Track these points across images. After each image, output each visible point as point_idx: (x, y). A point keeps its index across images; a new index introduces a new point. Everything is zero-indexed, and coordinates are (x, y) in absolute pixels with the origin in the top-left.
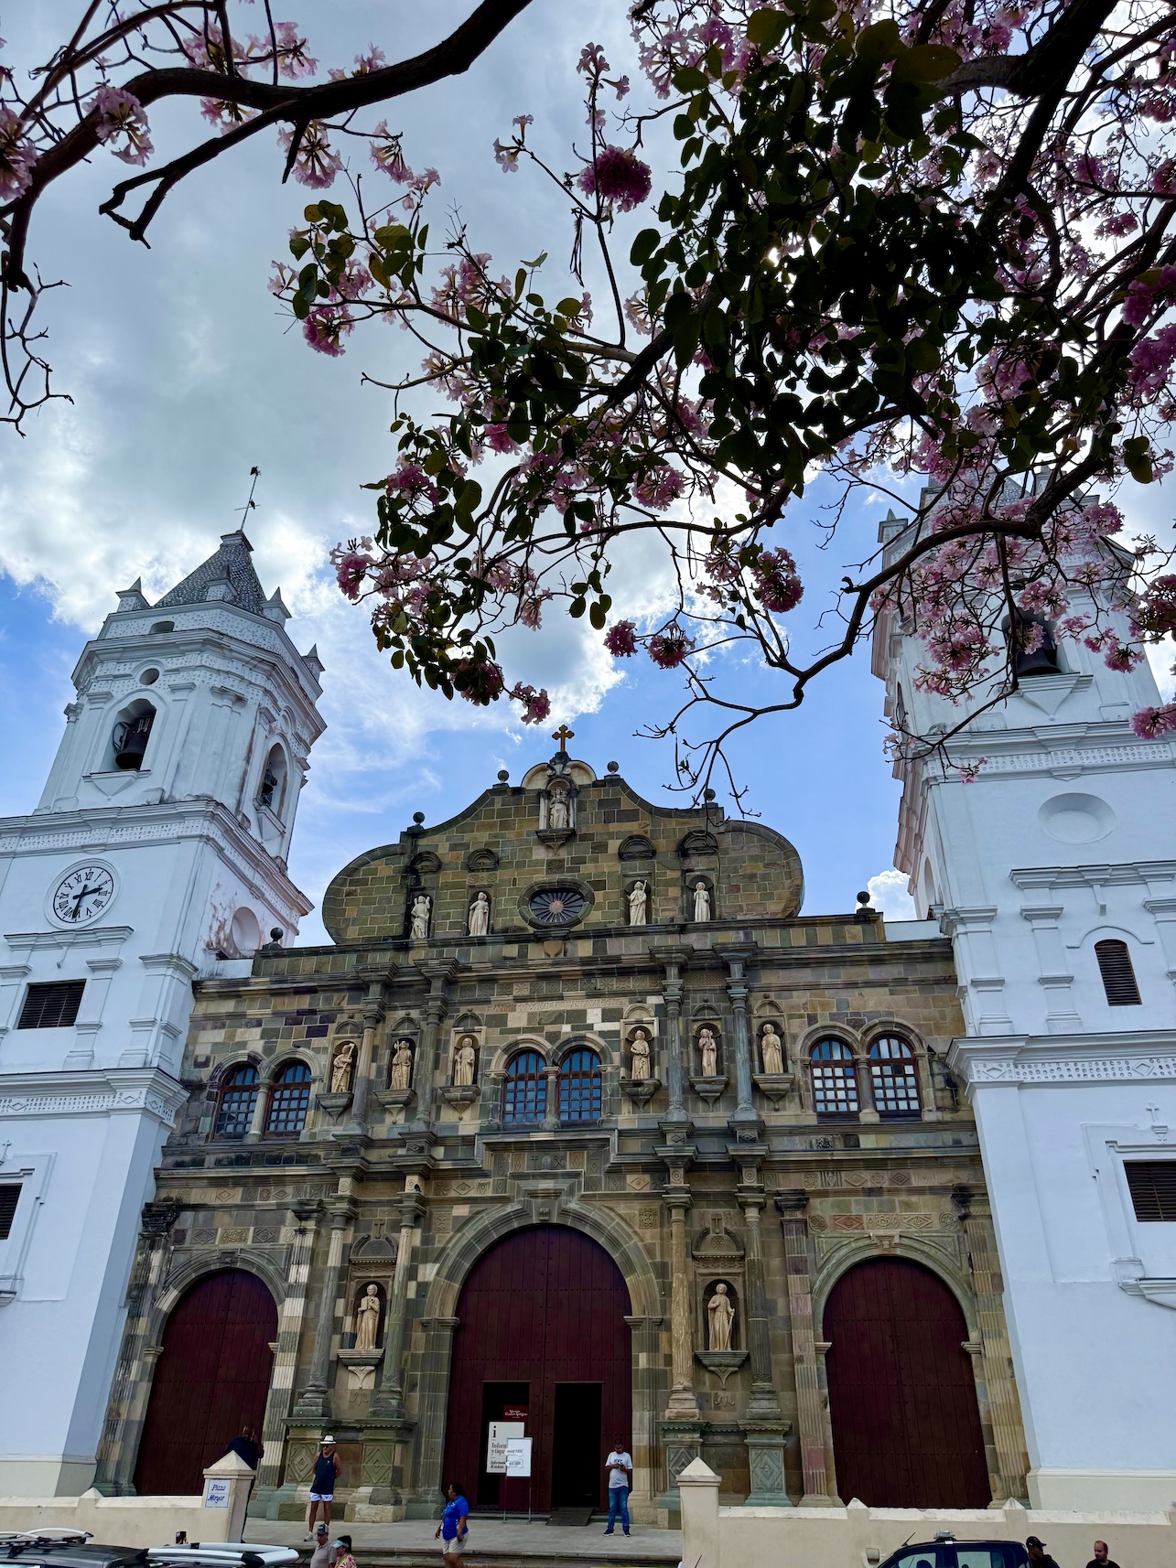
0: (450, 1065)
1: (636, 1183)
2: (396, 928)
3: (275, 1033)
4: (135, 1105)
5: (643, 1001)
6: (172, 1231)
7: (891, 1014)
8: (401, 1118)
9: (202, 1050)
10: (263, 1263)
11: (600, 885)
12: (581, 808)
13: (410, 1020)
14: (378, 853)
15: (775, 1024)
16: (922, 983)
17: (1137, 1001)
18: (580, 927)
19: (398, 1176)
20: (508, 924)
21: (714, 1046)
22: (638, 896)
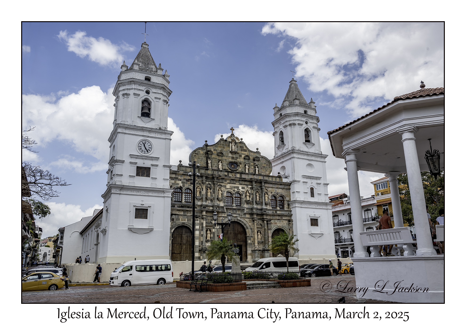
1: (248, 216)
3: (184, 183)
5: (248, 186)
6: (172, 218)
7: (282, 193)
8: (210, 202)
10: (190, 225)
11: (241, 163)
13: (210, 184)
14: (200, 148)
15: (267, 193)
16: (286, 189)
17: (314, 197)
18: (238, 171)
20: (225, 168)
21: (258, 195)
22: (247, 167)
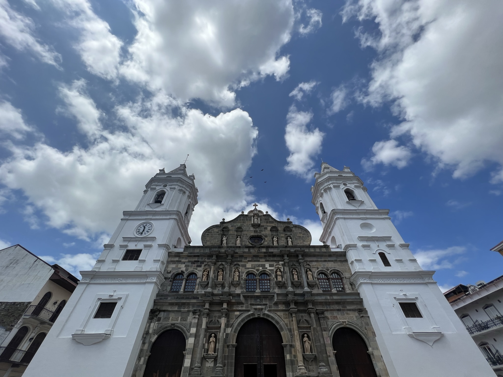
0: (233, 275)
1: (281, 307)
2: (219, 243)
3: (188, 266)
4: (153, 281)
5: (279, 263)
6: (157, 318)
7: (335, 268)
8: (220, 289)
9: (169, 269)
10: (183, 327)
12: (261, 220)
13: (222, 265)
14: (215, 226)
15: (310, 269)
16: (341, 261)
17: (390, 266)
18: (263, 245)
19: (221, 304)
20: (245, 244)
21: (296, 273)
22: (275, 239)
